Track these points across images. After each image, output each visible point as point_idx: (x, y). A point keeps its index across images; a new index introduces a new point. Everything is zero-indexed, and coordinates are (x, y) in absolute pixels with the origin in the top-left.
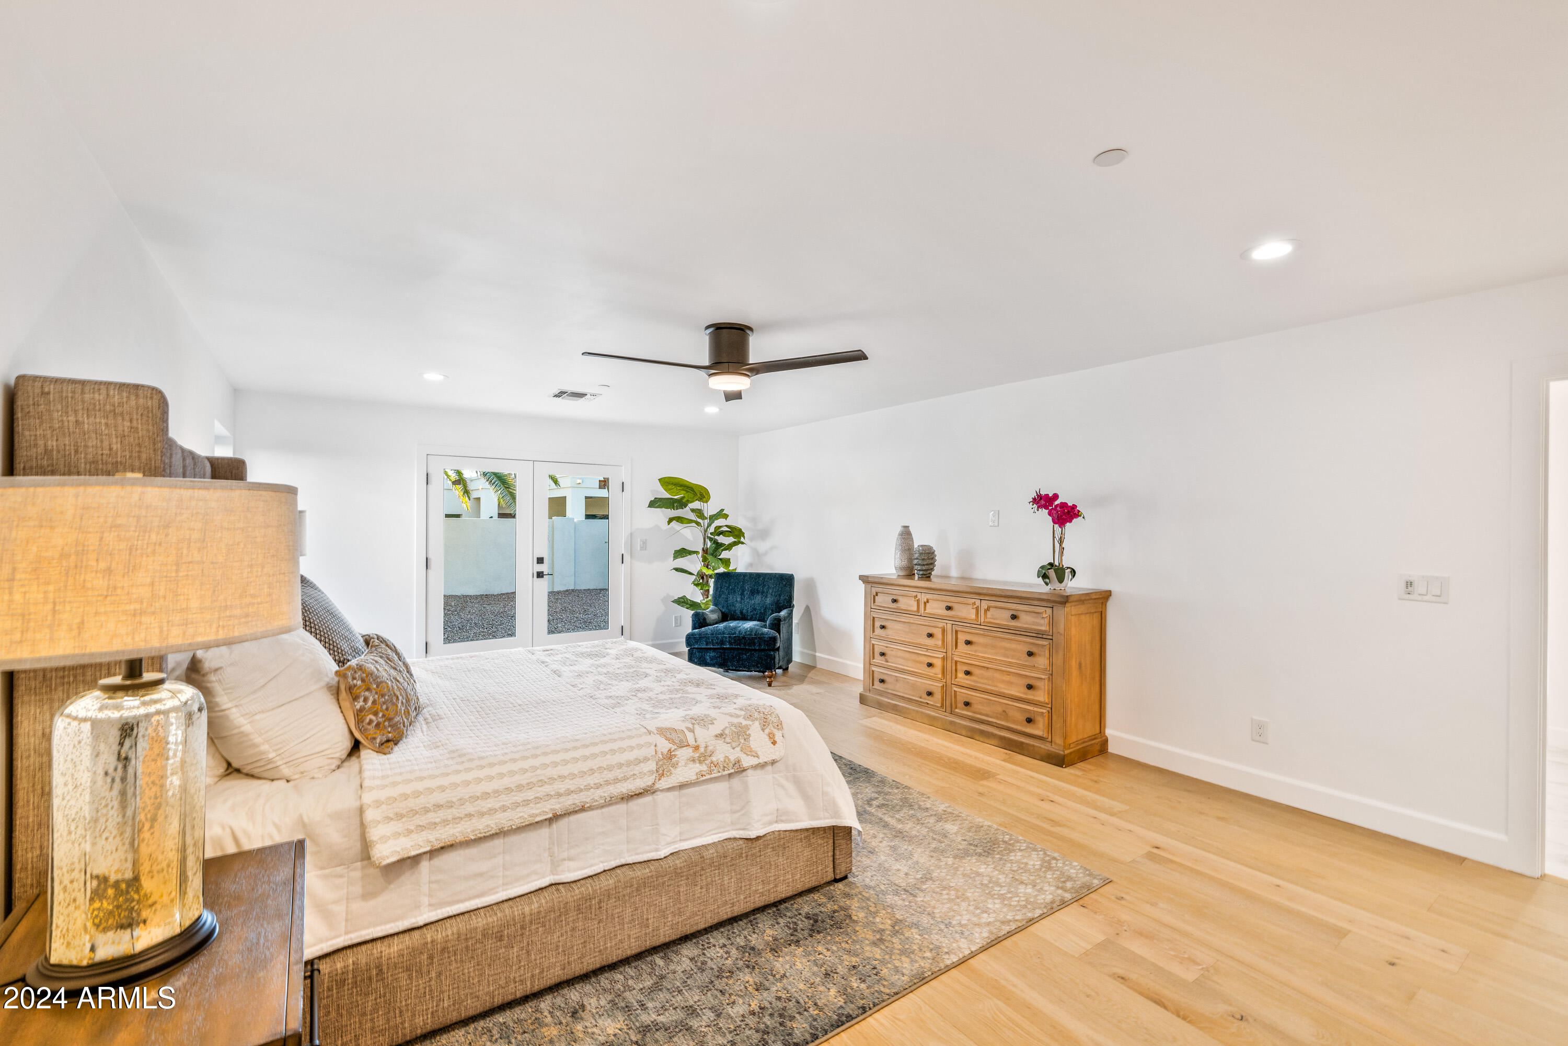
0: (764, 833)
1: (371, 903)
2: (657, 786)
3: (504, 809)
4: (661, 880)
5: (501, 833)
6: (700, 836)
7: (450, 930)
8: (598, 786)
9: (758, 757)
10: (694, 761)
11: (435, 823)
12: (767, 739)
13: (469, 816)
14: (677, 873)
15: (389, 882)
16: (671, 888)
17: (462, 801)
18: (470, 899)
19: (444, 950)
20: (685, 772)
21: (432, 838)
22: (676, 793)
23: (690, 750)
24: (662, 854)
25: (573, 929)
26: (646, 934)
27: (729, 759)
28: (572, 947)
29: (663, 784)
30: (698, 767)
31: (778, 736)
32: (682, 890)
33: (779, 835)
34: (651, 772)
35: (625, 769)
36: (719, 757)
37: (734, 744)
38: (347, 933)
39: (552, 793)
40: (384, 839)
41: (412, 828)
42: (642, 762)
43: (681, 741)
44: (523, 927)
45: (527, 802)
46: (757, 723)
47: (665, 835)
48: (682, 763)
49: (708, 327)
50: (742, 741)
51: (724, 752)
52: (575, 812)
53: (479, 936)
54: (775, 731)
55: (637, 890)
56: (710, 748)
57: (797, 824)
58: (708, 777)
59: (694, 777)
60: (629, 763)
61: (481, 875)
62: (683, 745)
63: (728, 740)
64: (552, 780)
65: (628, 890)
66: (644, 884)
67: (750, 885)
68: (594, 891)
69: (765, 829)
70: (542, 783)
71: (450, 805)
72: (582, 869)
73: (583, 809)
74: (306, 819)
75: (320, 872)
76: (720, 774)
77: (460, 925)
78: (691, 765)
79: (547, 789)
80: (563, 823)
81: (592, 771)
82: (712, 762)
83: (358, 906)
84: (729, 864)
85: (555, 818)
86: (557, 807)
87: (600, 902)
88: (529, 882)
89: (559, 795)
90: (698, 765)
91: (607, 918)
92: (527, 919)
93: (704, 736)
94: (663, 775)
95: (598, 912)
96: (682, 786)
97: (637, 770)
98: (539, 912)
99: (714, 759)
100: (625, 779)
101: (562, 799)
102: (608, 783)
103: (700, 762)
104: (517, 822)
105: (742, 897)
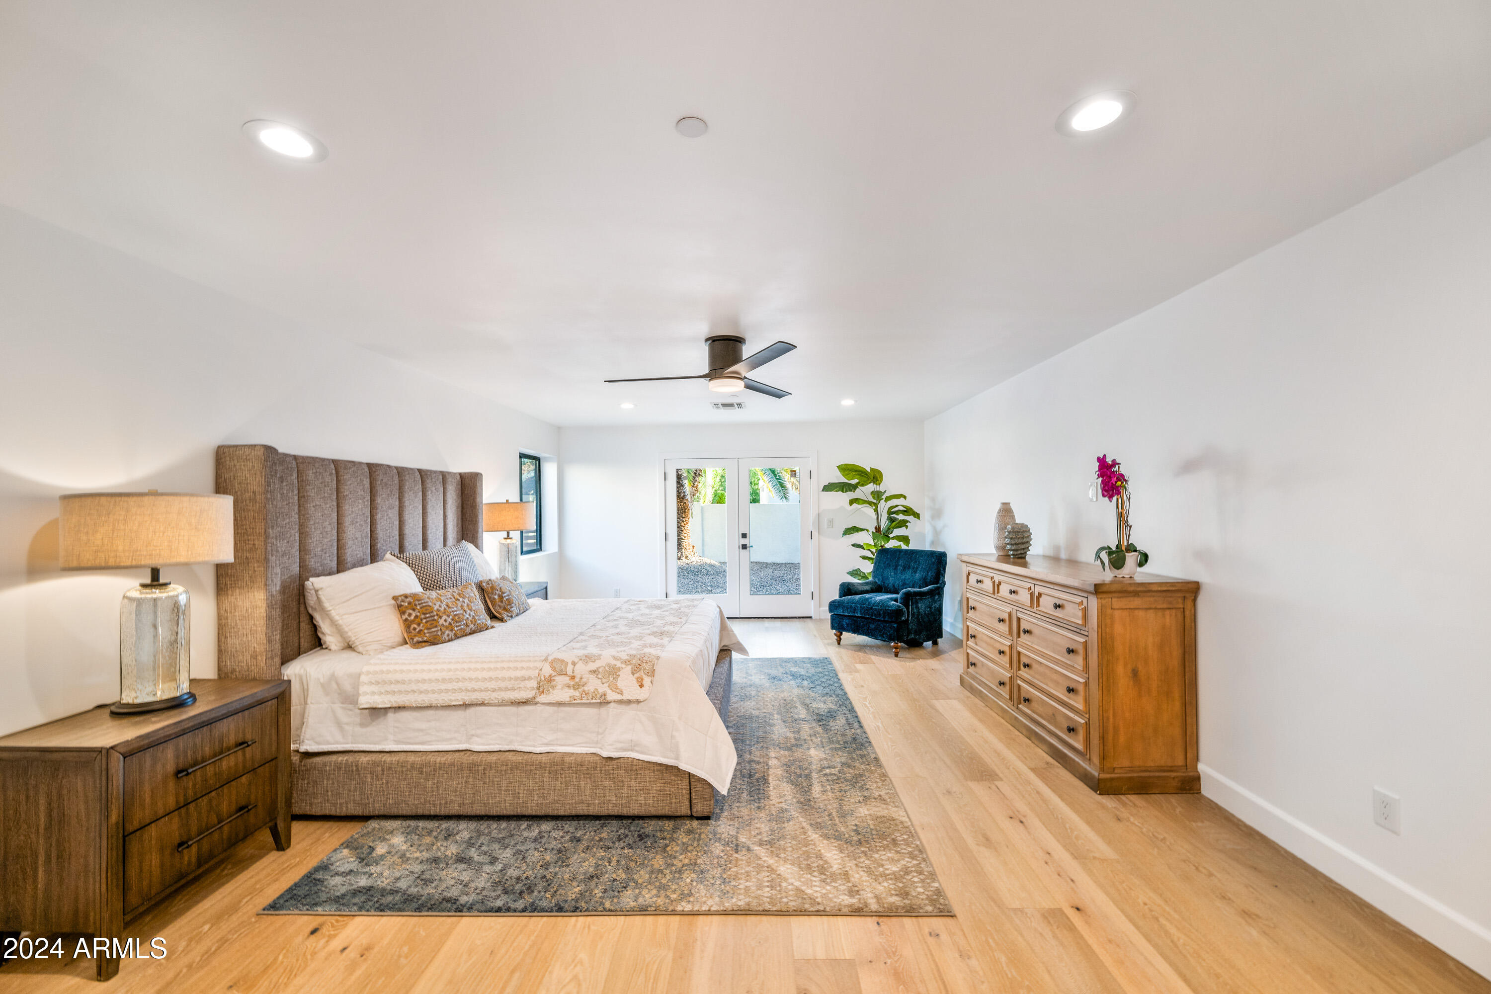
0: (617, 757)
1: (364, 730)
2: (538, 699)
3: (434, 692)
4: (528, 768)
5: (429, 707)
6: (572, 745)
7: (394, 758)
8: (494, 690)
9: (622, 694)
10: (569, 687)
11: (394, 692)
12: (635, 681)
13: (414, 691)
14: (541, 767)
15: (373, 721)
16: (536, 776)
17: (410, 681)
18: (416, 744)
19: (390, 768)
20: (561, 694)
21: (392, 700)
22: (555, 708)
23: (568, 678)
24: (538, 750)
25: (466, 782)
26: (517, 803)
27: (598, 692)
28: (466, 794)
29: (542, 699)
30: (572, 692)
31: (647, 681)
32: (545, 780)
33: (633, 762)
34: (533, 689)
35: (513, 682)
36: (590, 688)
37: (604, 680)
38: (352, 743)
39: (463, 688)
40: (366, 693)
41: (383, 691)
42: (528, 680)
43: (561, 670)
44: (434, 770)
45: (447, 691)
46: (629, 667)
47: (542, 737)
48: (559, 687)
49: (707, 340)
50: (611, 679)
51: (594, 685)
52: (477, 705)
53: (409, 767)
54: (644, 677)
55: (511, 769)
56: (584, 680)
57: (648, 757)
58: (579, 701)
59: (568, 699)
60: (517, 679)
61: (422, 730)
62: (562, 673)
63: (600, 676)
64: (464, 679)
65: (504, 768)
66: (515, 767)
67: (604, 794)
68: (481, 761)
69: (619, 753)
70: (458, 680)
71: (403, 682)
72: (483, 744)
73: (483, 704)
74: (336, 674)
75: (341, 705)
76: (588, 701)
77: (402, 757)
78: (566, 690)
79: (460, 685)
80: (472, 710)
81: (491, 679)
82: (584, 691)
83: (358, 729)
84: (585, 772)
85: (466, 706)
86: (466, 698)
87: (484, 769)
88: (451, 744)
89: (467, 690)
90: (572, 691)
91: (489, 782)
92: (438, 765)
93: (581, 669)
94: (543, 692)
95: (483, 776)
96: (560, 704)
97: (522, 684)
98: (445, 764)
99: (586, 688)
100: (513, 689)
101: (469, 694)
102: (500, 689)
103: (575, 689)
104: (441, 703)
105: (597, 802)
